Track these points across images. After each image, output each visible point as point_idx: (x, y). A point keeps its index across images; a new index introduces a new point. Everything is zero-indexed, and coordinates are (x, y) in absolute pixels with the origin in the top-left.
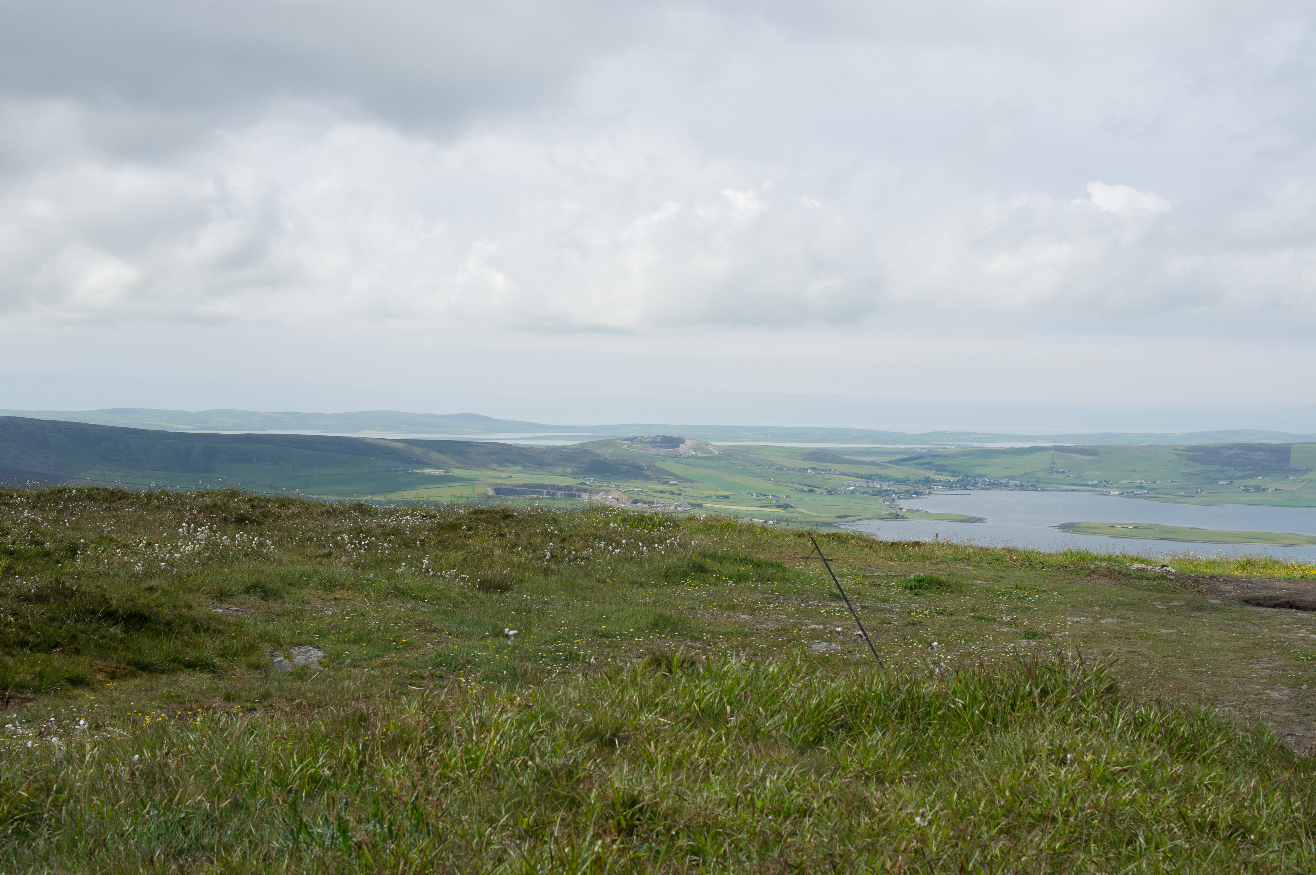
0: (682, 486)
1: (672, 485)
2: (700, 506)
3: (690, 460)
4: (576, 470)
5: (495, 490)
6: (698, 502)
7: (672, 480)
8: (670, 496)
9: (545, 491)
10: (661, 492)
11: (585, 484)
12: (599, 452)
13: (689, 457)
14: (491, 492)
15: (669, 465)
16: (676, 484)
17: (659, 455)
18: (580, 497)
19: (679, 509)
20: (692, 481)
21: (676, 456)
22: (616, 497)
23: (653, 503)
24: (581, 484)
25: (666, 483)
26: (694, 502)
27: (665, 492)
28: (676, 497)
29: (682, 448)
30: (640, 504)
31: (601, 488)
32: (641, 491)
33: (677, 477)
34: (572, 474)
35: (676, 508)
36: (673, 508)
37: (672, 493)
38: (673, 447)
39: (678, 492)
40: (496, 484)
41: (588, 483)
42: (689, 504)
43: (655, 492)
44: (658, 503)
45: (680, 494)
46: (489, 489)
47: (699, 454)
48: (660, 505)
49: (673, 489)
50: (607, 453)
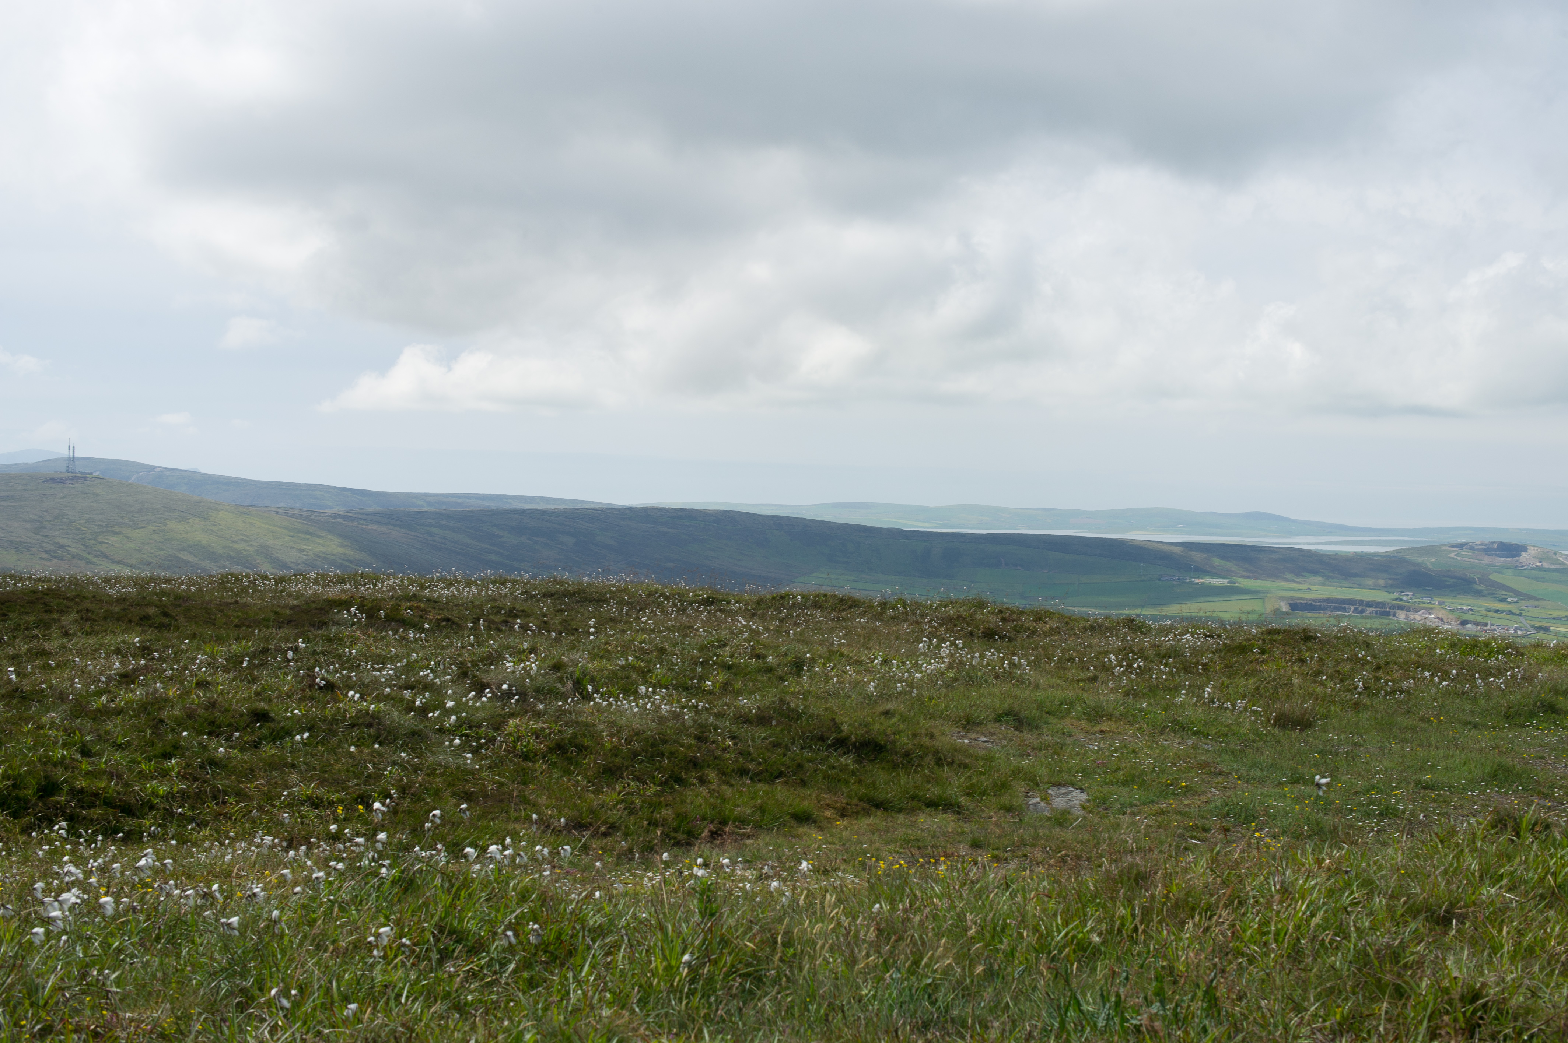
0: (1523, 604)
1: (1510, 603)
2: (1546, 629)
3: (1533, 572)
4: (1390, 582)
5: (1291, 605)
6: (1544, 625)
7: (1510, 597)
8: (1508, 616)
9: (1352, 608)
10: (1497, 611)
11: (1401, 600)
12: (1420, 560)
13: (1533, 569)
14: (1285, 608)
15: (1507, 578)
16: (1515, 602)
17: (1495, 566)
18: (1394, 615)
19: (1519, 633)
20: (1536, 599)
21: (1516, 567)
22: (1440, 616)
23: (1486, 625)
24: (1396, 599)
25: (1503, 600)
26: (1538, 624)
27: (1502, 612)
28: (1515, 618)
29: (1524, 557)
30: (1469, 626)
31: (1421, 605)
32: (1472, 610)
33: (1517, 593)
34: (1385, 587)
35: (1516, 632)
36: (1512, 631)
37: (1511, 613)
38: (1513, 556)
39: (1518, 612)
40: (1292, 598)
41: (1404, 598)
42: (1532, 626)
43: (1489, 611)
44: (1493, 625)
45: (1520, 615)
46: (1282, 604)
47: (1546, 565)
48: (1495, 627)
49: (1512, 607)
50: (1430, 562)
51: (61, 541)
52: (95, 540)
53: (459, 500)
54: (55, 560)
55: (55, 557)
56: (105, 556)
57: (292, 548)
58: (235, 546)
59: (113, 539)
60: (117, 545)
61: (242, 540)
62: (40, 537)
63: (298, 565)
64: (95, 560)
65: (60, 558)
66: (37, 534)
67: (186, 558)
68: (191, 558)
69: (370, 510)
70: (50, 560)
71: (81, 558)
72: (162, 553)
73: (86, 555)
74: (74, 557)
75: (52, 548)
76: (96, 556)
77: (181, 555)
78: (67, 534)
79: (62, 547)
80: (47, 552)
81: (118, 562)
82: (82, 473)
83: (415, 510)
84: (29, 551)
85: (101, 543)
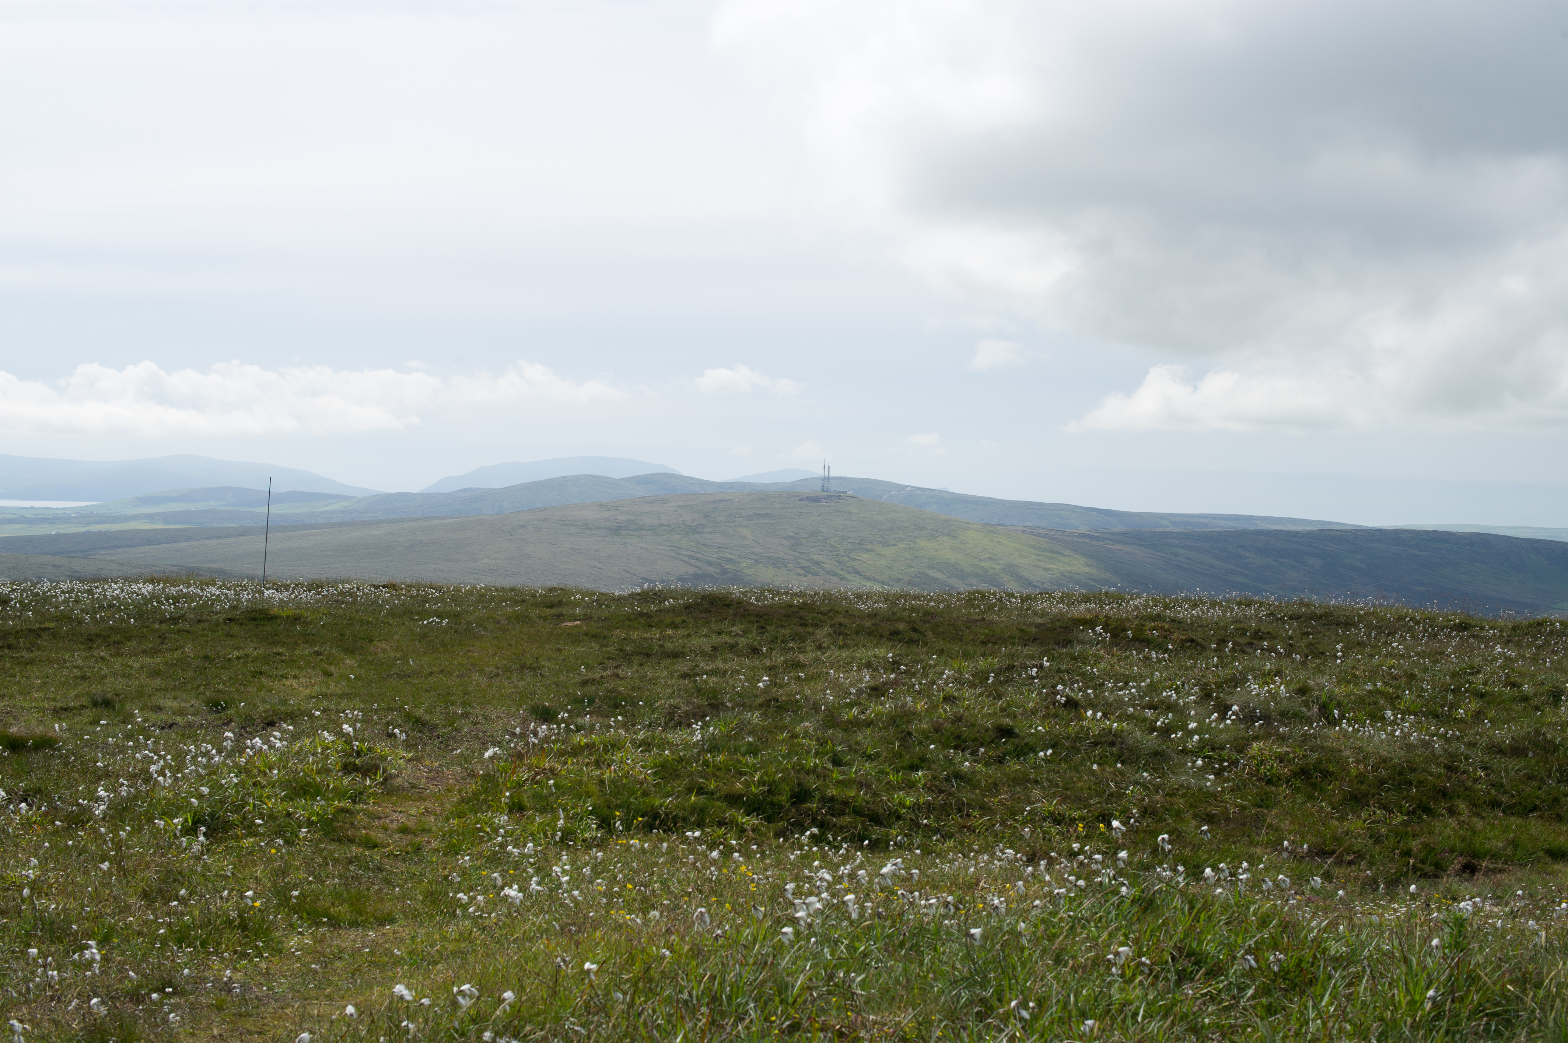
51: (816, 558)
52: (848, 556)
53: (1205, 521)
54: (811, 576)
55: (810, 573)
56: (858, 573)
57: (1038, 566)
58: (983, 564)
59: (866, 556)
60: (869, 562)
61: (989, 558)
62: (797, 554)
63: (1043, 583)
64: (847, 576)
65: (815, 574)
66: (794, 551)
67: (934, 575)
68: (939, 576)
69: (1115, 530)
70: (805, 576)
71: (835, 574)
72: (912, 570)
73: (840, 572)
74: (828, 573)
75: (807, 564)
76: (849, 573)
77: (930, 572)
78: (822, 550)
79: (817, 563)
80: (802, 568)
81: (869, 579)
82: (836, 492)
83: (1161, 530)
84: (786, 566)
85: (854, 559)
